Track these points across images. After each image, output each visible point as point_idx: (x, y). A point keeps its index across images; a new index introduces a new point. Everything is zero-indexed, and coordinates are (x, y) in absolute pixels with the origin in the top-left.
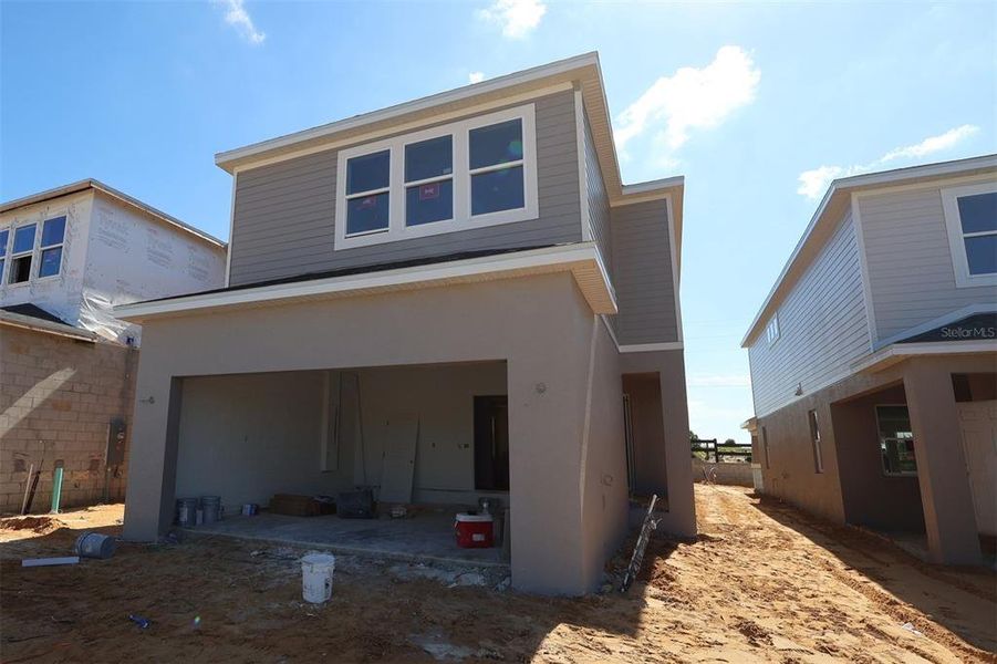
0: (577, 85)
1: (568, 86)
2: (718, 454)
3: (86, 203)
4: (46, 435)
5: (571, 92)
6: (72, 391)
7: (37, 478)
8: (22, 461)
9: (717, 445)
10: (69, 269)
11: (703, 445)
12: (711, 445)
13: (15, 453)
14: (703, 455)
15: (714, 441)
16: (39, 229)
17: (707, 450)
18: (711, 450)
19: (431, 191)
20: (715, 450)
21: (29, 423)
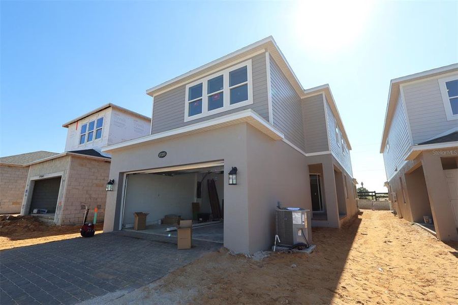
0: (266, 50)
1: (263, 51)
2: (376, 197)
3: (109, 112)
4: (94, 196)
5: (264, 53)
6: (104, 180)
7: (88, 211)
8: (84, 206)
9: (376, 194)
10: (104, 136)
11: (371, 194)
12: (374, 194)
13: (81, 203)
14: (371, 198)
15: (375, 192)
16: (96, 122)
17: (372, 196)
18: (374, 196)
19: (217, 97)
20: (375, 195)
21: (87, 192)
